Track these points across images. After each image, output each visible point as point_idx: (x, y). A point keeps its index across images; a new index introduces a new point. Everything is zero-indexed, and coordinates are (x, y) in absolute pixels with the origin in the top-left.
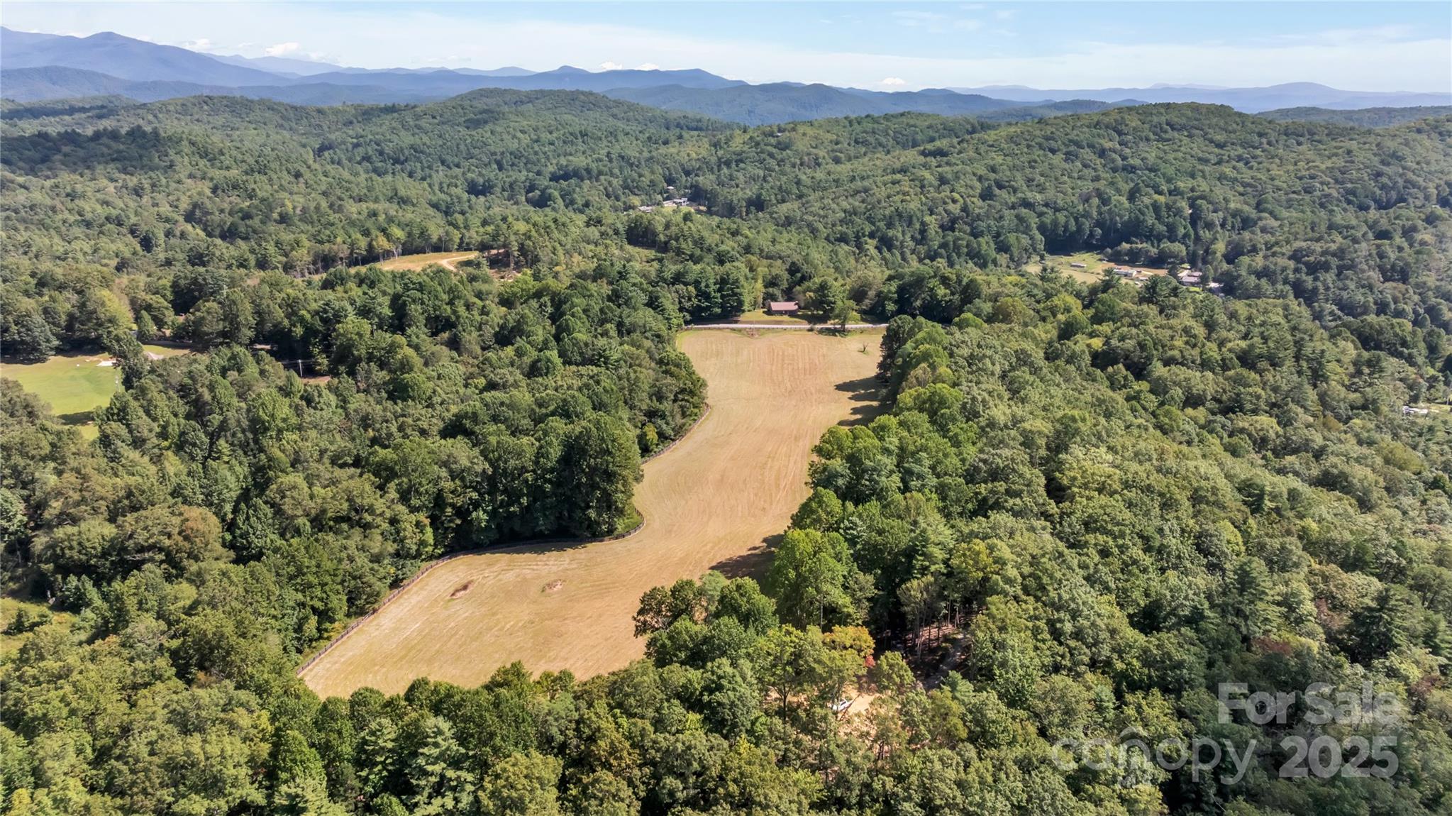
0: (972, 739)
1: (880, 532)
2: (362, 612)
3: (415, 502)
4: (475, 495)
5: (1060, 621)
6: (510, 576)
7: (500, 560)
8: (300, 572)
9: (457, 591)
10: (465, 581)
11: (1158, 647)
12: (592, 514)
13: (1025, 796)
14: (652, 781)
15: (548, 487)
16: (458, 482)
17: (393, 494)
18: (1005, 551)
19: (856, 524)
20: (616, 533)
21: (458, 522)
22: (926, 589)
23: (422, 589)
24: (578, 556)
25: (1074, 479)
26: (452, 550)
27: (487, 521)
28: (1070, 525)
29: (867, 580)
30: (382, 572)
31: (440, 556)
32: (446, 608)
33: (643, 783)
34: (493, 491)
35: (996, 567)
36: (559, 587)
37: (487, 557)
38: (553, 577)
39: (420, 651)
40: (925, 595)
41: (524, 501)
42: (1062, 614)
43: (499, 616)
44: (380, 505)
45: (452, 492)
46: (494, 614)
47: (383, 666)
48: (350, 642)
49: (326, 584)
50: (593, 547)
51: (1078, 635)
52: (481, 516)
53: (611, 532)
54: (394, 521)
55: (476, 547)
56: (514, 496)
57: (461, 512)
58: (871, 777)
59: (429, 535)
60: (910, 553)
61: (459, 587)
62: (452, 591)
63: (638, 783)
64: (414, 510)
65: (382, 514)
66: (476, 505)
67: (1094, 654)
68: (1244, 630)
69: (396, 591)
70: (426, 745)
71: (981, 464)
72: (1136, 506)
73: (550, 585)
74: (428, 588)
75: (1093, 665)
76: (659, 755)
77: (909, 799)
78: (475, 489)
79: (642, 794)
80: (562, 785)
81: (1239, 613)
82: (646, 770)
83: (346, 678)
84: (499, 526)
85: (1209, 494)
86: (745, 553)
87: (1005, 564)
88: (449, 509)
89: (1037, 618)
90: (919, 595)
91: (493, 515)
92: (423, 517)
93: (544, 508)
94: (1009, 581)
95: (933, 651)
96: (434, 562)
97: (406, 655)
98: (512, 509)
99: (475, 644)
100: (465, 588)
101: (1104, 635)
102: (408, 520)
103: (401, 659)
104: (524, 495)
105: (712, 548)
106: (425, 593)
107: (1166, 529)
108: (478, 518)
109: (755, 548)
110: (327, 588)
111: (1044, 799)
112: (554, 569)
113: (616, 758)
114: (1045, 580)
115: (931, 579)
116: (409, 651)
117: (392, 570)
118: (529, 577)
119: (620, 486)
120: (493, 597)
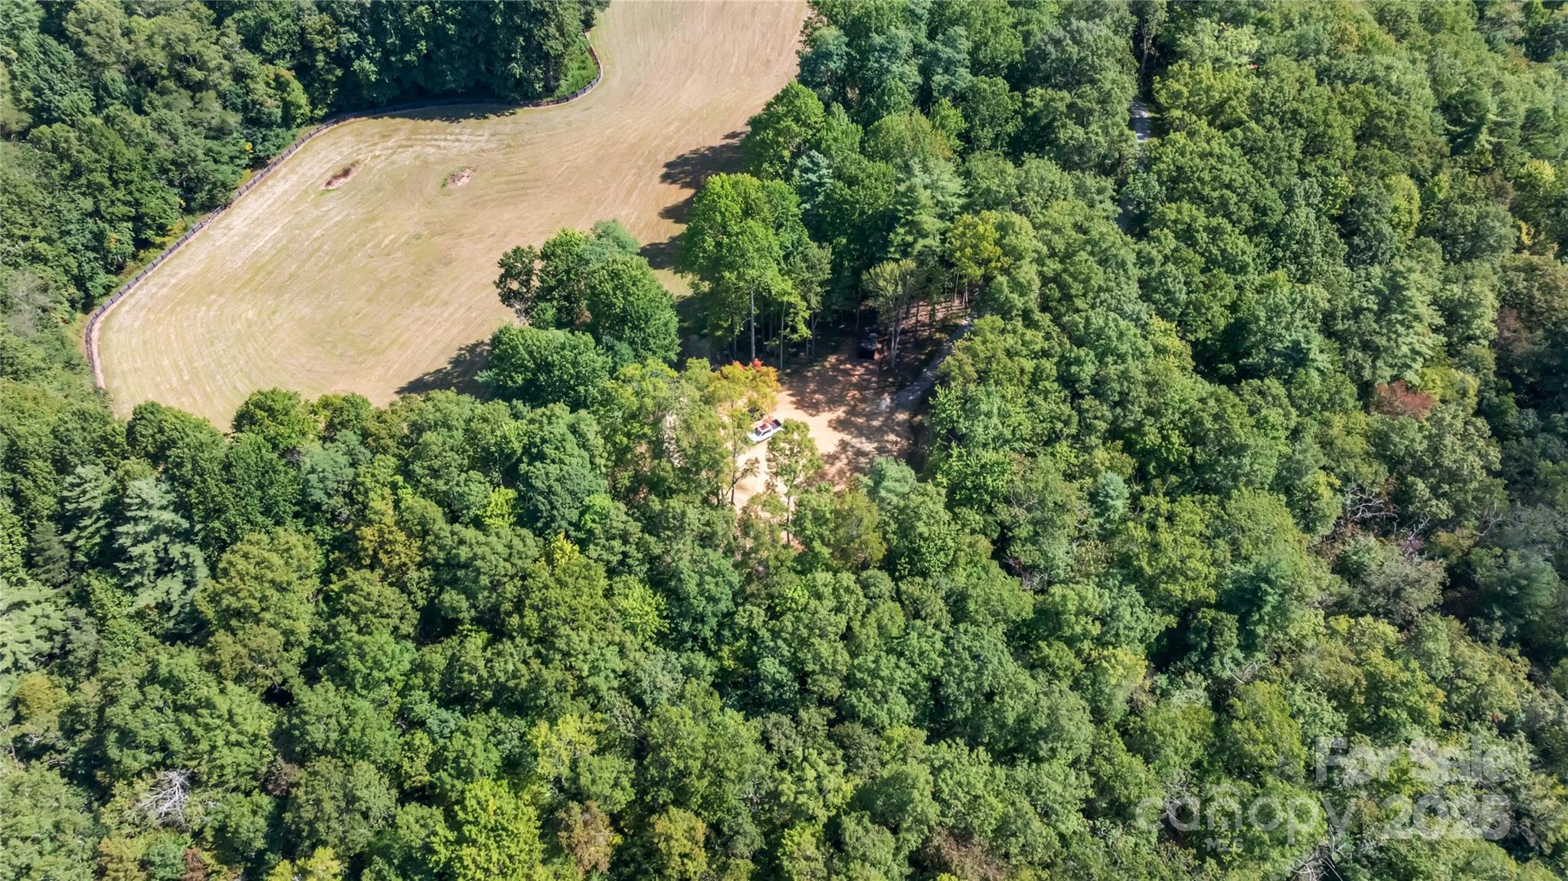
0: (889, 564)
1: (851, 182)
2: (211, 206)
3: (269, 46)
4: (353, 37)
5: (1078, 361)
6: (406, 157)
7: (401, 127)
8: (77, 172)
9: (336, 177)
10: (346, 163)
11: (1216, 417)
12: (517, 70)
13: (941, 662)
14: (433, 589)
15: (452, 28)
16: (326, 18)
17: (233, 38)
18: (1026, 238)
19: (817, 164)
20: (558, 93)
21: (339, 72)
22: (903, 277)
23: (293, 171)
24: (501, 128)
25: (1177, 95)
26: (338, 113)
27: (378, 73)
28: (1145, 185)
29: (822, 255)
30: (229, 150)
31: (323, 120)
32: (316, 205)
33: (422, 589)
34: (379, 31)
35: (1007, 261)
36: (465, 180)
37: (385, 123)
38: (463, 163)
39: (270, 273)
40: (900, 289)
41: (422, 46)
42: (1082, 352)
43: (379, 224)
44: (213, 55)
45: (320, 32)
46: (373, 220)
47: (220, 295)
48: (188, 254)
49: (131, 182)
50: (526, 115)
51: (1098, 388)
52: (365, 65)
53: (549, 90)
54: (239, 76)
55: (372, 108)
56: (408, 39)
57: (340, 59)
58: (737, 605)
59: (298, 93)
60: (889, 220)
61: (338, 170)
62: (328, 177)
63: (415, 589)
64: (270, 59)
65: (219, 68)
66: (359, 50)
67: (1116, 418)
68: (1367, 374)
69: (259, 172)
70: (127, 520)
71: (1050, 48)
72: (1261, 150)
73: (454, 177)
74: (300, 170)
75: (1114, 433)
76: (442, 555)
77: (774, 651)
78: (353, 27)
79: (421, 603)
80: (325, 574)
81: (1366, 346)
82: (427, 573)
83: (172, 311)
84: (398, 81)
85: (1389, 125)
86: (718, 141)
87: (1019, 257)
88: (321, 57)
89: (1046, 354)
90: (890, 289)
91: (384, 65)
92: (283, 69)
93: (450, 59)
94: (1021, 289)
95: (920, 344)
96: (313, 129)
97: (251, 279)
98: (408, 58)
99: (341, 266)
100: (346, 173)
101: (1140, 392)
102: (262, 73)
103: (244, 285)
104: (421, 38)
105: (678, 131)
106: (294, 178)
107: (1299, 192)
108: (363, 69)
109: (733, 135)
110: (133, 188)
111: (966, 669)
112: (467, 147)
113: (386, 552)
114: (1076, 288)
115: (910, 264)
116: (256, 274)
117: (248, 146)
118: (432, 159)
119: (552, 30)
120: (378, 190)
